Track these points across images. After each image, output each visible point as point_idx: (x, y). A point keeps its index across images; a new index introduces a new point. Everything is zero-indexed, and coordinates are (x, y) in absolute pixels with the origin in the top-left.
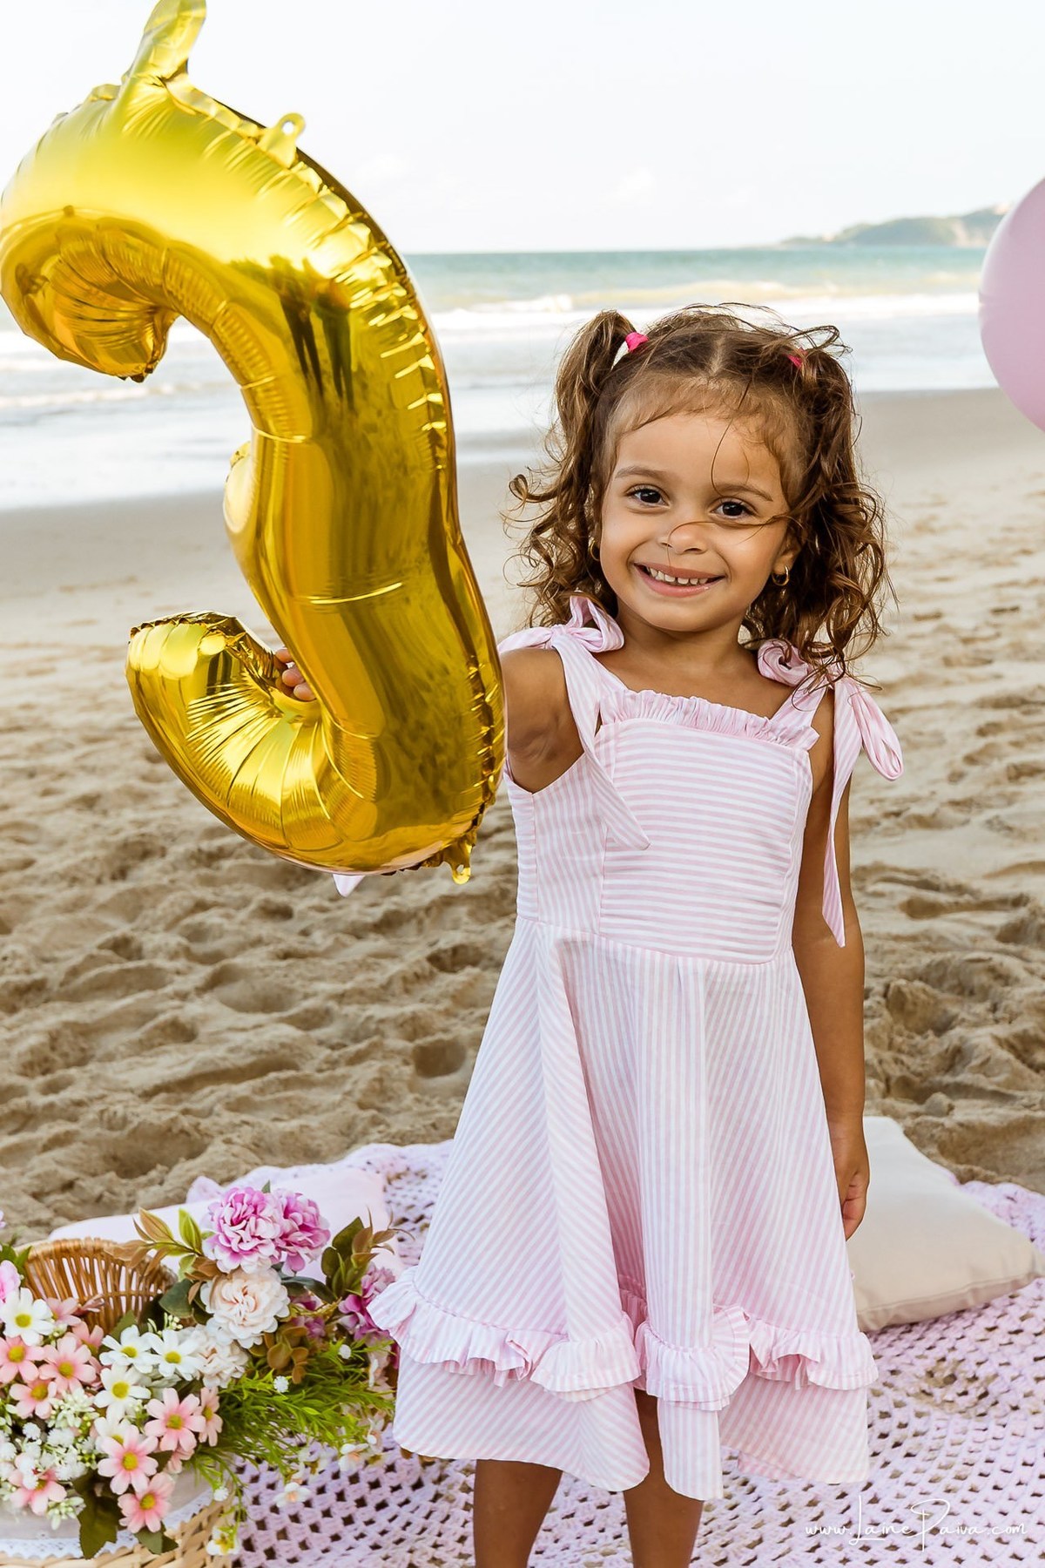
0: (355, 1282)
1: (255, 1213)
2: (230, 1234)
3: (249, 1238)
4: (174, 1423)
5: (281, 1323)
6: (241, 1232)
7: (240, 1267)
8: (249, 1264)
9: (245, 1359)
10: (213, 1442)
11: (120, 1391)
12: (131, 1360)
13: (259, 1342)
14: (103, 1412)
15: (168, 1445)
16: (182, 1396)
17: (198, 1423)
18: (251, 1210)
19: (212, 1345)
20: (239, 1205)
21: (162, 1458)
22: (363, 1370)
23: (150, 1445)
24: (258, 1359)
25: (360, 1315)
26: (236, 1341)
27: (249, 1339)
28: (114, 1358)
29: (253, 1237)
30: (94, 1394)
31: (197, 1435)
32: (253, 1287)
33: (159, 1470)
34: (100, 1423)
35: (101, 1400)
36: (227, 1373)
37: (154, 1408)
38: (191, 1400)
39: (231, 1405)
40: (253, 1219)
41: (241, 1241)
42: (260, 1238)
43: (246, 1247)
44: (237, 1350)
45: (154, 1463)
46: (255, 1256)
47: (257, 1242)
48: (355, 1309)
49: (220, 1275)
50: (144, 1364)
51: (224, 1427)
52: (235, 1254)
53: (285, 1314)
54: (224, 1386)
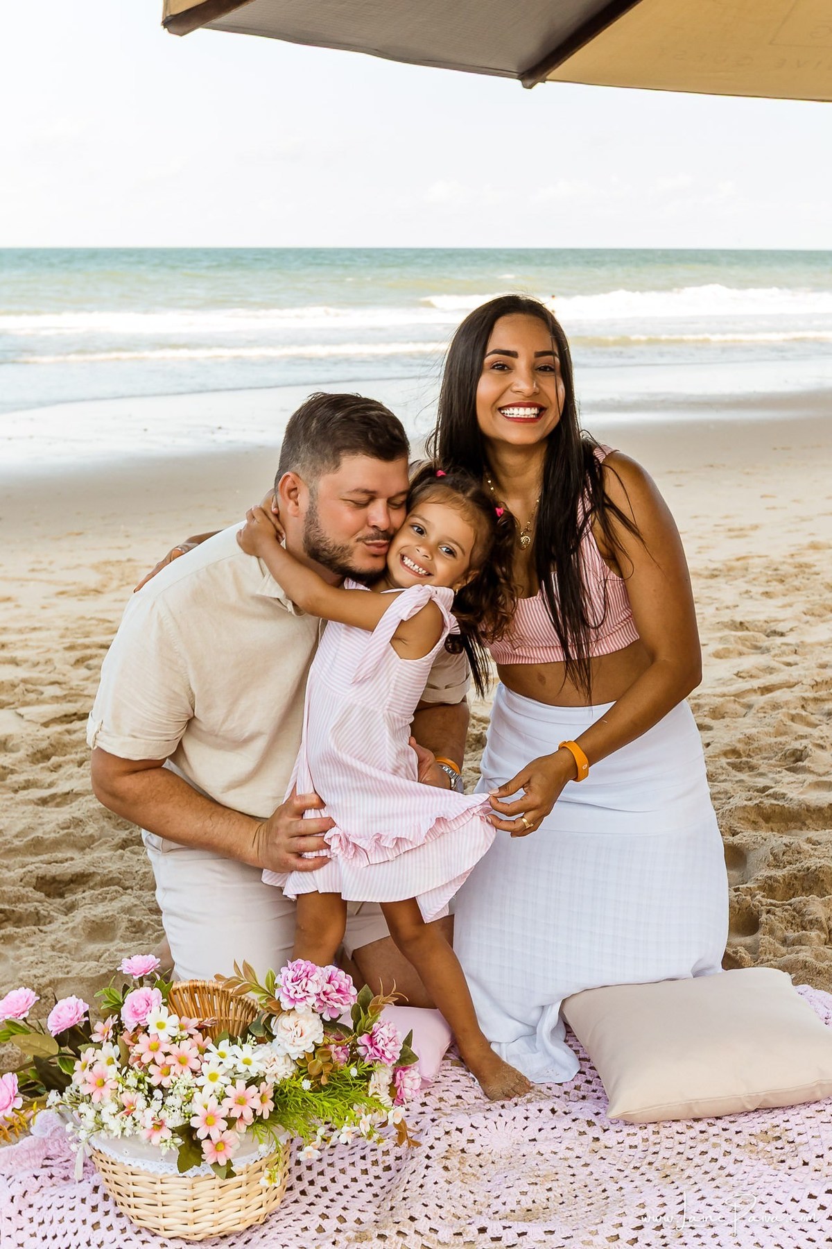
0: (369, 1027)
1: (307, 976)
2: (290, 988)
3: (301, 991)
4: (240, 1101)
5: (317, 1047)
6: (296, 987)
7: (294, 1009)
8: (300, 1007)
9: (294, 1068)
10: (266, 1116)
11: (213, 1077)
12: (221, 1060)
13: (302, 1057)
14: (201, 1088)
15: (235, 1114)
16: (247, 1086)
17: (256, 1103)
18: (305, 974)
19: (274, 1055)
20: (298, 971)
21: (231, 1122)
22: (366, 1084)
23: (223, 1112)
24: (302, 1067)
25: (369, 1047)
26: (288, 1054)
27: (296, 1053)
28: (212, 1057)
29: (304, 991)
30: (197, 1077)
31: (254, 1111)
32: (302, 1022)
33: (228, 1128)
34: (197, 1096)
35: (200, 1081)
36: (280, 1075)
37: (230, 1091)
38: (253, 1088)
39: (280, 1095)
40: (305, 980)
41: (296, 992)
42: (308, 992)
43: (299, 996)
44: (289, 1061)
45: (225, 1124)
46: (304, 1003)
47: (306, 994)
48: (367, 1043)
49: (280, 1011)
50: (229, 1063)
51: (275, 1108)
52: (293, 1000)
53: (320, 1041)
54: (278, 1082)
